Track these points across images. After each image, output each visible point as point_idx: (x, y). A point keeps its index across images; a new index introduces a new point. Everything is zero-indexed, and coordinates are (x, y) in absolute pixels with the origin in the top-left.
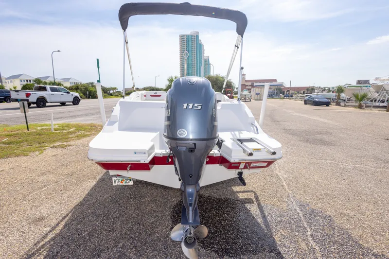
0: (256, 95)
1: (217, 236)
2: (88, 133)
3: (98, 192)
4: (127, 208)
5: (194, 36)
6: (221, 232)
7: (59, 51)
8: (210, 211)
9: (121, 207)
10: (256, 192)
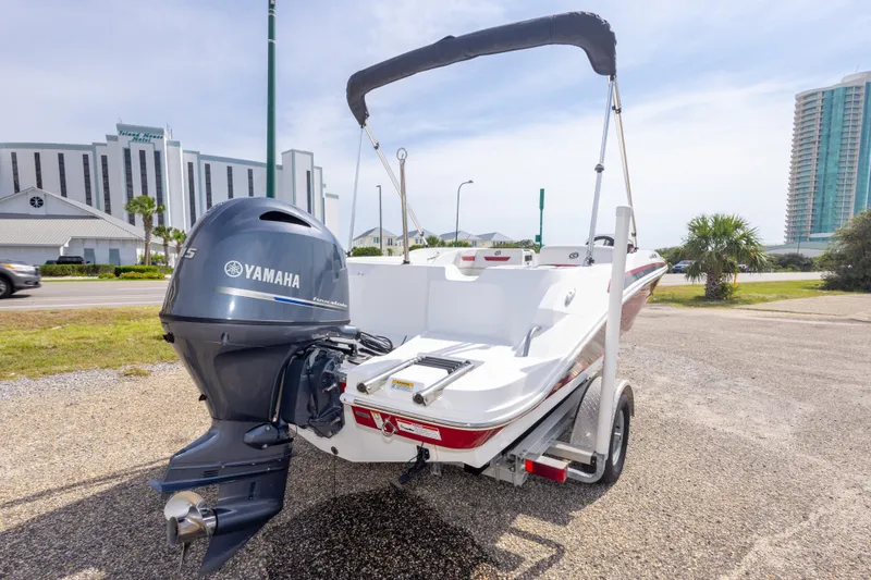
5: (858, 88)
7: (471, 182)
10: (566, 554)
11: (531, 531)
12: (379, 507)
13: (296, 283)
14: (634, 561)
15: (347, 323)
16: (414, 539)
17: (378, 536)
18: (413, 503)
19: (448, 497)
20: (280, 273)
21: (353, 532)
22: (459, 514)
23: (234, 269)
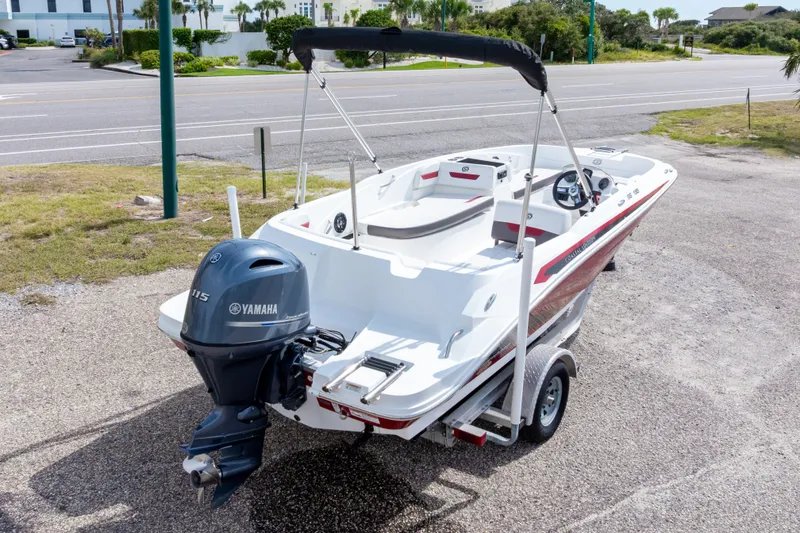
10: (481, 499)
11: (458, 482)
12: (334, 462)
13: (275, 311)
14: (531, 505)
15: (309, 325)
16: (364, 487)
17: (334, 485)
18: (363, 459)
19: (394, 454)
20: (265, 306)
21: (315, 482)
22: (401, 469)
23: (235, 309)
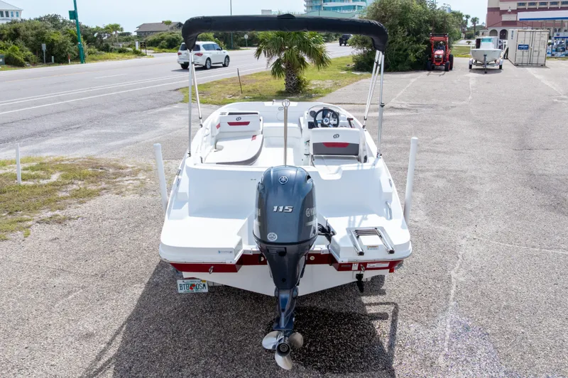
0: (520, 52)
1: (323, 355)
2: (92, 187)
3: (155, 303)
4: (203, 325)
6: (330, 350)
8: (321, 328)
9: (194, 322)
10: (399, 304)
